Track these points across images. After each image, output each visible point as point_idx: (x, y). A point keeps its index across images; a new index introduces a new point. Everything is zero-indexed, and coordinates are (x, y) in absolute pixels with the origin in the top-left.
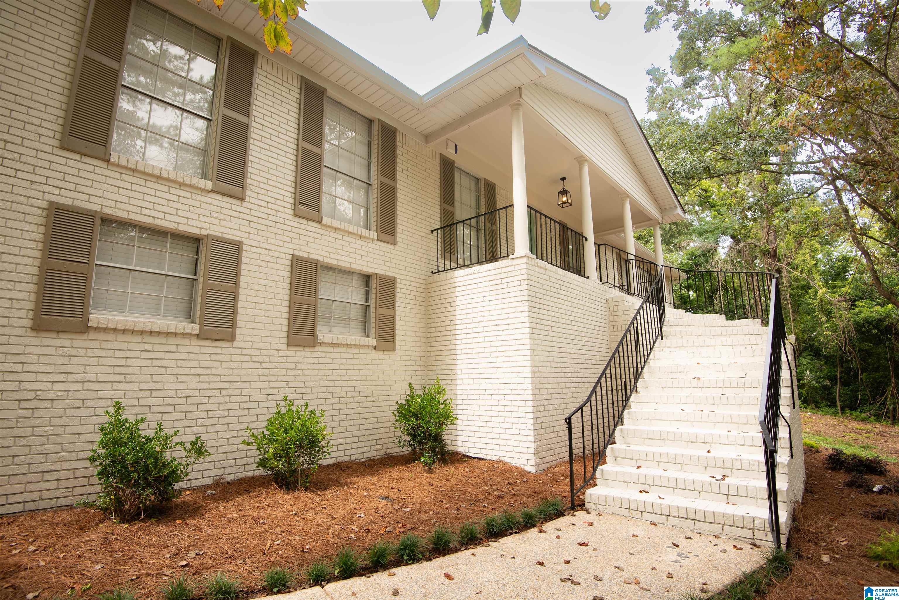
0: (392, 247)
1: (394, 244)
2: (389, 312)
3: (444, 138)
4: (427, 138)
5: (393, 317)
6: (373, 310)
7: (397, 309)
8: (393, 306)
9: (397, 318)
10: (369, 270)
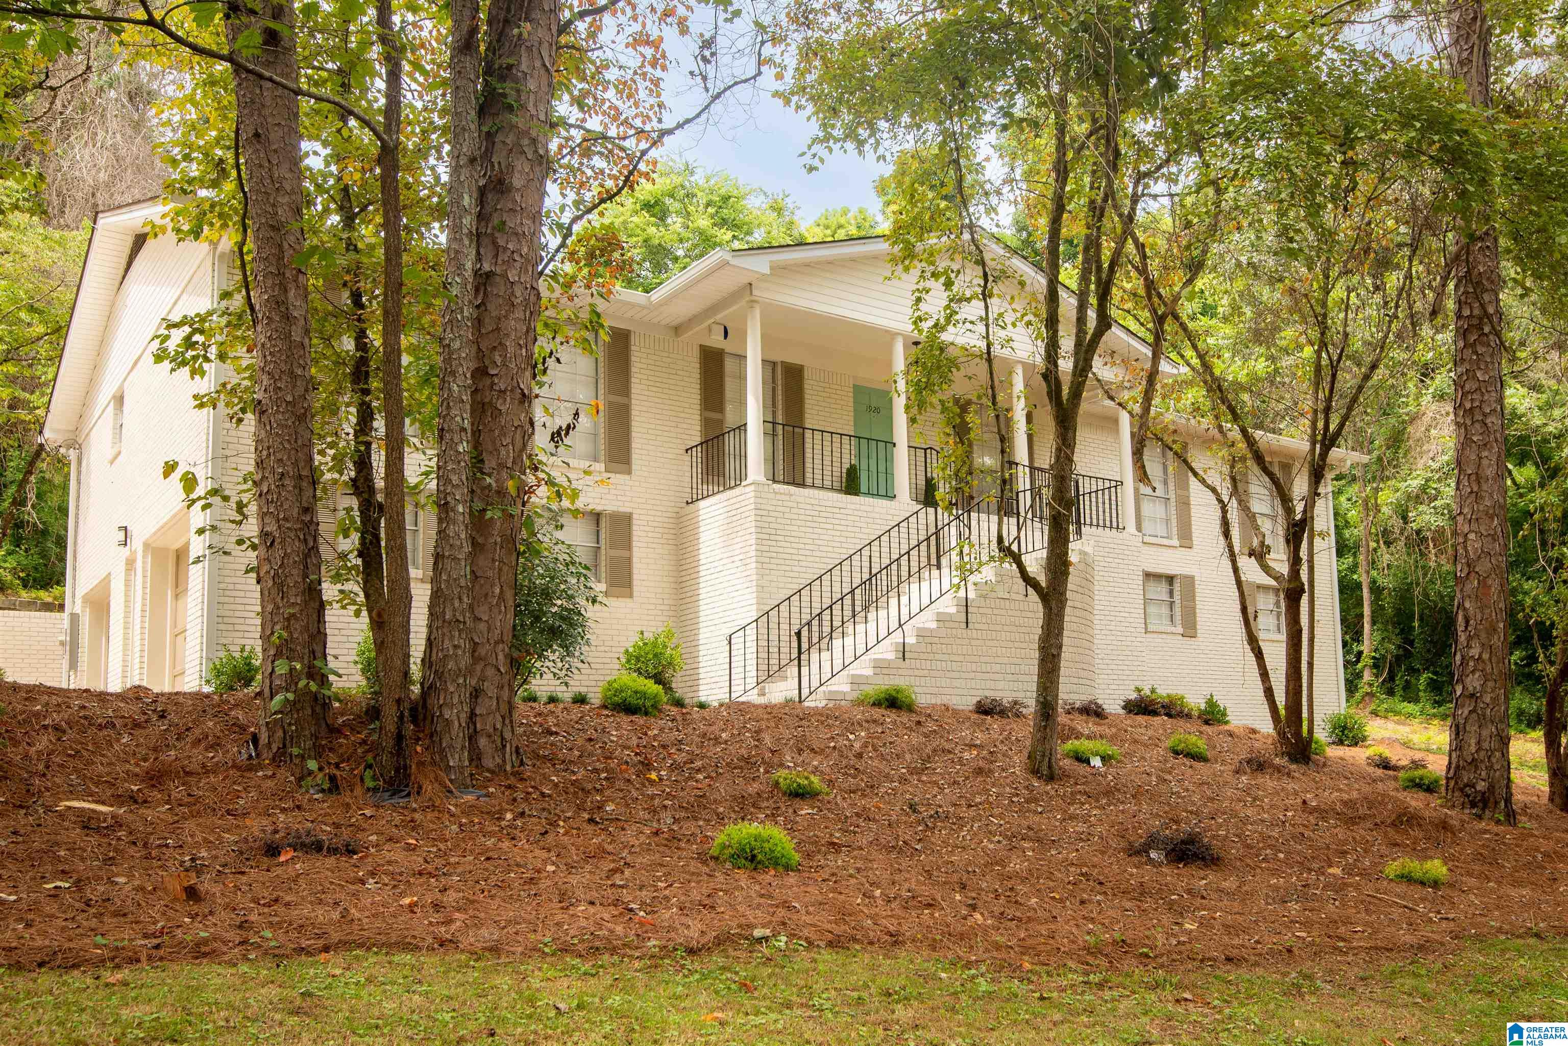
0: (627, 477)
1: (629, 472)
2: (625, 554)
3: (706, 324)
4: (677, 330)
5: (629, 560)
6: (603, 552)
7: (635, 549)
8: (629, 547)
9: (635, 560)
10: (599, 508)
